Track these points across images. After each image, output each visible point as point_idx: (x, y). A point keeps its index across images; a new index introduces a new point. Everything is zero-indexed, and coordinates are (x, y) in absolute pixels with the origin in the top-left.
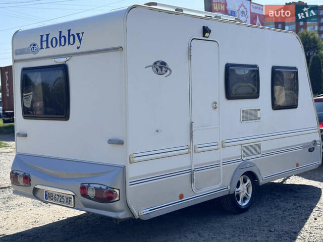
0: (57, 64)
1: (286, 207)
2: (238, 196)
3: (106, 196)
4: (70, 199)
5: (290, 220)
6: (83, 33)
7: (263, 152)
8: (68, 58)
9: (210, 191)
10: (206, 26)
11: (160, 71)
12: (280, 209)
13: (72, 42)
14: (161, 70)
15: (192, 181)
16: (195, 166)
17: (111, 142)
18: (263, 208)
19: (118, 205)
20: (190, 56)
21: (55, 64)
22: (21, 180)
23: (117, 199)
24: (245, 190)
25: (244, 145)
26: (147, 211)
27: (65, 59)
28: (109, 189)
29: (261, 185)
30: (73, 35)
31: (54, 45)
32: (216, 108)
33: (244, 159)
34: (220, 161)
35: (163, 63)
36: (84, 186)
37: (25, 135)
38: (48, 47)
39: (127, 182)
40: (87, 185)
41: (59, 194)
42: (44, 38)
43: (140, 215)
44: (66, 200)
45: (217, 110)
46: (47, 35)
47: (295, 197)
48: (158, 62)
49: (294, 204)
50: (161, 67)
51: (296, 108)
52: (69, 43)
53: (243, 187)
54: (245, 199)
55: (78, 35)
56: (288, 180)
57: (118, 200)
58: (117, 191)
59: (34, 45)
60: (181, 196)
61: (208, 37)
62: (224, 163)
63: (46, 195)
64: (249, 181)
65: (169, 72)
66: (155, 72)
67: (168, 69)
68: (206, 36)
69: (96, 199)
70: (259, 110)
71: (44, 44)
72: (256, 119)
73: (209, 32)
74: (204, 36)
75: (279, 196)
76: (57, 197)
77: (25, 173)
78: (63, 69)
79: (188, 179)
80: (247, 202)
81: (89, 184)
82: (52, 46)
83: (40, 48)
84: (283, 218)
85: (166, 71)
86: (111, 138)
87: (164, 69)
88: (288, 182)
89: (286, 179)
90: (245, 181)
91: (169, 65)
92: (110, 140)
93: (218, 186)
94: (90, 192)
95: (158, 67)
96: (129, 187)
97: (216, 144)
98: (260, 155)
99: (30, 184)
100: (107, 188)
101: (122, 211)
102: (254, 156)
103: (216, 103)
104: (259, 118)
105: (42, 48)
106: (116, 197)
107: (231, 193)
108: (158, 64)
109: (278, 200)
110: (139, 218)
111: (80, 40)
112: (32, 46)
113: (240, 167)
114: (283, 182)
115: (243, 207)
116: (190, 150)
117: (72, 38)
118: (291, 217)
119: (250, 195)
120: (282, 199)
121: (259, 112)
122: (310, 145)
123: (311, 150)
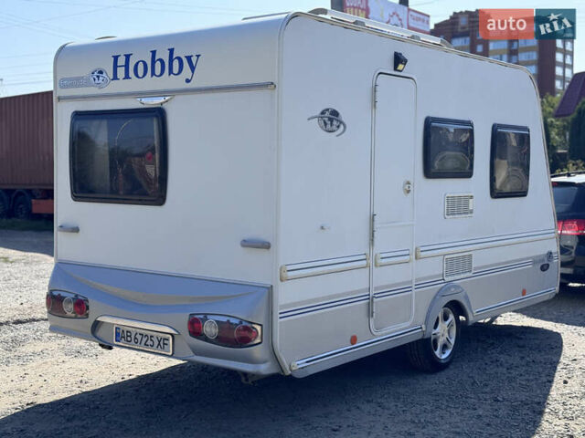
0: (145, 106)
1: (510, 362)
2: (435, 341)
3: (238, 336)
4: (166, 342)
5: (524, 383)
6: (198, 56)
7: (475, 269)
8: (167, 98)
9: (396, 331)
10: (399, 52)
11: (329, 126)
12: (501, 365)
13: (176, 69)
14: (332, 125)
15: (370, 313)
16: (376, 288)
17: (246, 244)
18: (472, 364)
19: (258, 351)
20: (374, 103)
21: (142, 106)
22: (69, 308)
23: (258, 341)
24: (445, 333)
25: (447, 257)
26: (302, 363)
27: (162, 100)
28: (244, 324)
29: (470, 324)
30: (179, 59)
31: (140, 74)
32: (408, 191)
33: (447, 279)
34: (411, 282)
35: (335, 113)
36: (196, 319)
37: (76, 230)
38: (127, 77)
39: (274, 313)
40: (202, 316)
41: (142, 332)
42: (121, 61)
43: (294, 369)
44: (156, 343)
45: (410, 194)
46: (128, 57)
47: (519, 346)
48: (327, 110)
49: (523, 358)
50: (331, 119)
51: (525, 195)
52: (171, 72)
53: (443, 327)
54: (445, 347)
55: (189, 58)
56: (498, 319)
57: (260, 343)
58: (259, 328)
59: (101, 72)
60: (354, 340)
61: (401, 71)
62: (419, 286)
63: (117, 334)
64: (451, 317)
65: (342, 127)
66: (322, 127)
67: (341, 122)
68: (398, 68)
69: (220, 340)
70: (472, 197)
71: (121, 72)
72: (467, 213)
73: (404, 61)
74: (395, 69)
75: (493, 344)
76: (139, 337)
77: (76, 296)
78: (157, 116)
79: (364, 311)
80: (448, 352)
81: (206, 315)
82: (137, 76)
83: (112, 78)
84: (511, 380)
85: (338, 127)
86: (246, 236)
87: (335, 123)
88: (500, 321)
89: (496, 317)
90: (446, 318)
91: (343, 117)
92: (244, 241)
93: (407, 324)
94: (208, 330)
95: (326, 119)
96: (278, 322)
97: (407, 253)
98: (471, 274)
99: (87, 315)
100: (241, 323)
101: (265, 362)
102: (462, 276)
103: (409, 183)
104: (471, 212)
105: (115, 78)
106: (256, 338)
107: (426, 337)
108: (327, 114)
109: (493, 351)
110: (290, 375)
111: (193, 68)
112: (96, 74)
113: (440, 294)
114: (491, 321)
115: (443, 361)
116: (370, 262)
117: (176, 63)
118: (523, 378)
119: (453, 341)
120: (499, 349)
121: (471, 200)
122: (543, 260)
123: (544, 268)
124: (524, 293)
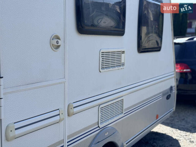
7: (126, 110)
25: (101, 106)
32: (58, 47)
33: (101, 126)
45: (60, 48)
51: (159, 50)
62: (71, 143)
70: (123, 52)
72: (120, 66)
98: (123, 115)
102: (115, 118)
103: (58, 38)
121: (123, 55)
122: (168, 93)
123: (168, 97)
124: (157, 117)
